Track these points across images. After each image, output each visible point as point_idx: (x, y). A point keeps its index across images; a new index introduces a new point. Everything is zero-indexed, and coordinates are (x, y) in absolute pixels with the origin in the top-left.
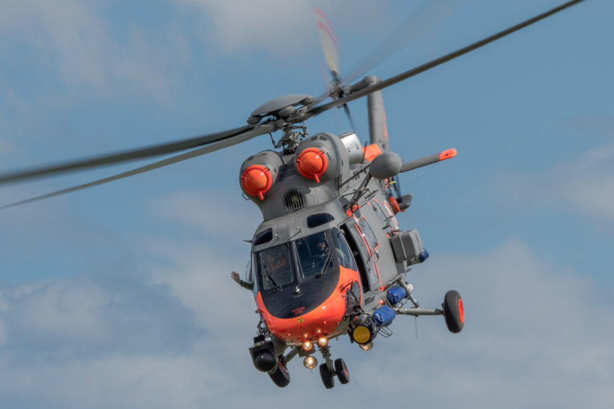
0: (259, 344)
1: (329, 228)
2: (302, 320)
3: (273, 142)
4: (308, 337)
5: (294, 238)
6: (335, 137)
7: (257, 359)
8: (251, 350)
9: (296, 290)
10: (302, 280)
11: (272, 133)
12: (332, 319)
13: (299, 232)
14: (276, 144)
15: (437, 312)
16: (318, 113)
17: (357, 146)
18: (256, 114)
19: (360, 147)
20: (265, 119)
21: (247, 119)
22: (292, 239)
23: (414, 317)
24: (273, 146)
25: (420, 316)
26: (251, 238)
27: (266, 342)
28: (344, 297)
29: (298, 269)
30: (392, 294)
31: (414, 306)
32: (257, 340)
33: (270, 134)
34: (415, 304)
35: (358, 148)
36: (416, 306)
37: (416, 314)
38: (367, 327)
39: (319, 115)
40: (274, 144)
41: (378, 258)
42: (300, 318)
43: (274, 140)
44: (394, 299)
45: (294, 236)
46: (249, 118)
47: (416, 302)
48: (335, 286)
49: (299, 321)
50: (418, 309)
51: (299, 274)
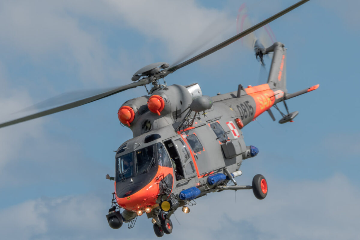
0: (111, 213)
1: (156, 143)
2: (130, 199)
3: (147, 91)
4: (140, 208)
5: (136, 150)
6: (183, 87)
7: (110, 221)
8: (107, 216)
9: (131, 181)
10: (136, 174)
11: (147, 85)
12: (150, 197)
13: (139, 146)
14: (149, 92)
15: (248, 188)
16: (174, 71)
17: (198, 91)
18: (136, 75)
19: (201, 92)
20: (142, 78)
21: (132, 78)
22: (134, 150)
23: (234, 191)
24: (147, 93)
25: (238, 190)
26: (117, 150)
27: (116, 212)
28: (158, 184)
29: (135, 168)
30: (210, 178)
31: (234, 184)
32: (110, 210)
33: (145, 86)
34: (235, 183)
35: (199, 93)
36: (236, 184)
37: (236, 189)
38: (169, 202)
39: (174, 72)
40: (148, 92)
41: (197, 158)
42: (128, 197)
43: (148, 90)
44: (211, 182)
45: (136, 148)
46: (133, 77)
47: (235, 182)
48: (153, 178)
49: (128, 199)
50: (236, 186)
51: (135, 171)
